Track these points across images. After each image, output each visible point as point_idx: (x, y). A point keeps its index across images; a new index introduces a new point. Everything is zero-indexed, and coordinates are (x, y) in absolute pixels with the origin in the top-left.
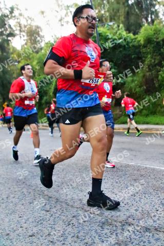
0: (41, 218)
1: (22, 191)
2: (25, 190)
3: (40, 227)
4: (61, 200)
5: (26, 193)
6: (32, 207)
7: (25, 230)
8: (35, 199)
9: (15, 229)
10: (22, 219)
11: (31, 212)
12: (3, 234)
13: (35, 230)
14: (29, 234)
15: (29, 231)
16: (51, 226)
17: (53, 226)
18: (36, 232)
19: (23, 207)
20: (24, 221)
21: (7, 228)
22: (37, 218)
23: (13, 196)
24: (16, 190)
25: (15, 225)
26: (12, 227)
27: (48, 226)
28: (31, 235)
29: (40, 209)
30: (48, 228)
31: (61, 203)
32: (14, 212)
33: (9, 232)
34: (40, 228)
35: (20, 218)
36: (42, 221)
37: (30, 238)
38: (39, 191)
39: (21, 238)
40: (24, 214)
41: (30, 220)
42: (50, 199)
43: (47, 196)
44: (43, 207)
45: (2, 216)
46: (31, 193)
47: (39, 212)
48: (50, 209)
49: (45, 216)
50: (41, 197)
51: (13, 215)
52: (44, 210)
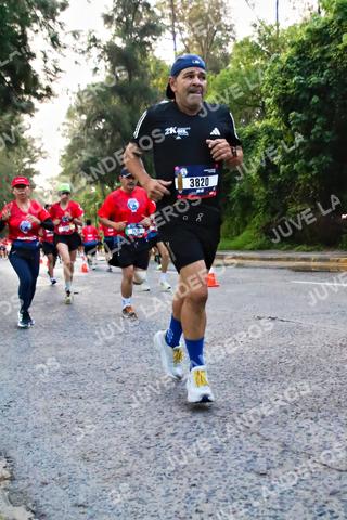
0: (246, 492)
4: (294, 447)
5: (203, 426)
6: (221, 462)
8: (227, 443)
9: (182, 514)
10: (198, 493)
11: (220, 475)
16: (273, 513)
17: (279, 513)
19: (198, 460)
20: (203, 495)
21: (162, 511)
22: (236, 490)
23: (171, 430)
24: (178, 416)
25: (183, 504)
26: (174, 509)
27: (267, 512)
29: (241, 469)
31: (295, 456)
32: (176, 471)
35: (194, 489)
36: (250, 500)
40: (202, 479)
41: (220, 494)
42: (268, 444)
43: (258, 434)
44: (248, 462)
45: (149, 481)
46: (217, 425)
47: (239, 475)
48: (268, 468)
49: (257, 487)
50: (242, 437)
51: (175, 480)
52: (252, 470)
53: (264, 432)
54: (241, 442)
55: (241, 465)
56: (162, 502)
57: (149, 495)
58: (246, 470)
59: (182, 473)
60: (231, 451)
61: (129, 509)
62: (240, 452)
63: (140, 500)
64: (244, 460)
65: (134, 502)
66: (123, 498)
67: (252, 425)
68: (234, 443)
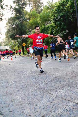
0: (48, 106)
1: (36, 91)
2: (37, 91)
3: (47, 111)
4: (58, 96)
5: (38, 93)
7: (39, 113)
8: (44, 96)
9: (34, 112)
12: (27, 115)
14: (41, 115)
15: (42, 113)
16: (54, 111)
17: (55, 111)
18: (45, 114)
19: (37, 100)
20: (38, 108)
21: (29, 112)
22: (46, 106)
23: (31, 94)
25: (34, 110)
26: (32, 111)
27: (52, 111)
28: (43, 116)
30: (52, 112)
31: (59, 98)
33: (30, 114)
36: (49, 108)
38: (45, 91)
41: (42, 107)
43: (51, 94)
45: (26, 105)
46: (41, 92)
47: (46, 103)
48: (53, 101)
49: (50, 105)
50: (47, 94)
51: (32, 105)
52: (49, 102)
54: (47, 96)
57: (26, 108)
59: (34, 103)
60: (44, 98)
61: (22, 112)
65: (23, 110)
66: (20, 109)
67: (49, 92)
68: (45, 96)
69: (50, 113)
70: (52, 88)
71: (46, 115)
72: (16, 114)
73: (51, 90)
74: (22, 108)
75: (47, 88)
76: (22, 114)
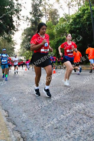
5: (52, 104)
6: (56, 112)
7: (52, 125)
8: (57, 108)
11: (55, 115)
12: (40, 126)
13: (58, 125)
15: (55, 126)
16: (67, 123)
19: (50, 112)
20: (51, 120)
21: (42, 123)
25: (47, 122)
26: (45, 123)
27: (65, 123)
29: (60, 114)
30: (66, 125)
32: (45, 114)
33: (43, 126)
34: (61, 124)
35: (49, 118)
36: (62, 121)
37: (55, 129)
38: (59, 103)
39: (50, 129)
40: (51, 116)
42: (66, 108)
43: (64, 106)
44: (62, 112)
45: (39, 116)
46: (55, 104)
50: (60, 107)
51: (45, 116)
52: (62, 114)
53: (66, 106)
55: (60, 113)
56: (42, 121)
57: (39, 120)
58: (61, 114)
60: (58, 110)
61: (35, 123)
62: (60, 110)
63: (37, 121)
64: (61, 112)
65: (36, 121)
66: (33, 120)
67: (63, 104)
68: (59, 108)
69: (63, 125)
70: (66, 101)
71: (59, 127)
72: (29, 124)
73: (65, 102)
74: (35, 119)
75: (61, 101)
76: (34, 125)
